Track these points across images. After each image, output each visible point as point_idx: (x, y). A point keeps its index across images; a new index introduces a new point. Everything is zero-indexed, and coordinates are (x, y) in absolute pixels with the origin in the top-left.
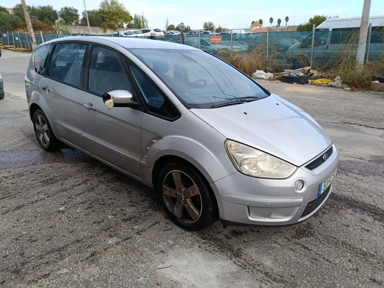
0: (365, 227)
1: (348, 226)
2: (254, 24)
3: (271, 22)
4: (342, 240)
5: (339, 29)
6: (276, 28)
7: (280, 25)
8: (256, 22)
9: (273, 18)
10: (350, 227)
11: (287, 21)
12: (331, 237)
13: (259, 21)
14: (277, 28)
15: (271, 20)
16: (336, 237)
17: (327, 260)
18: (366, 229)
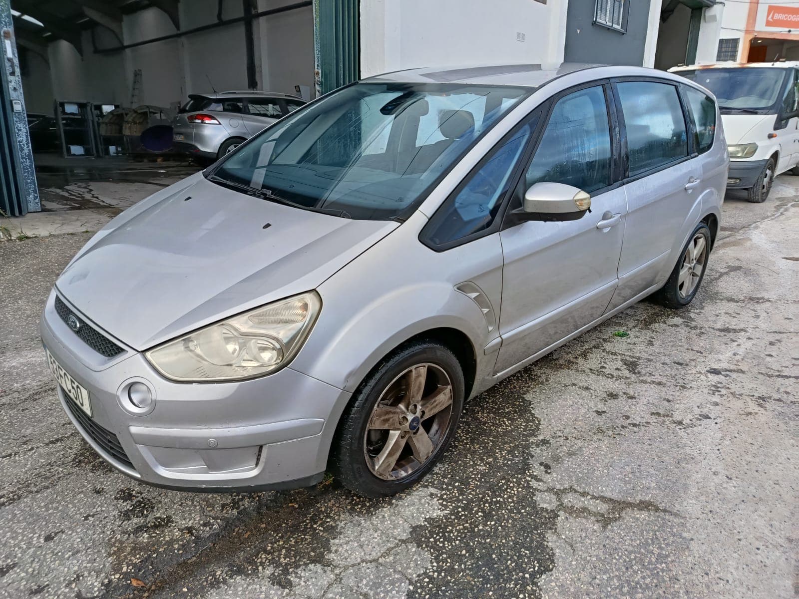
0: (16, 573)
1: (48, 538)
4: (25, 500)
10: (42, 540)
12: (46, 488)
16: (39, 496)
17: (10, 455)
18: (7, 571)
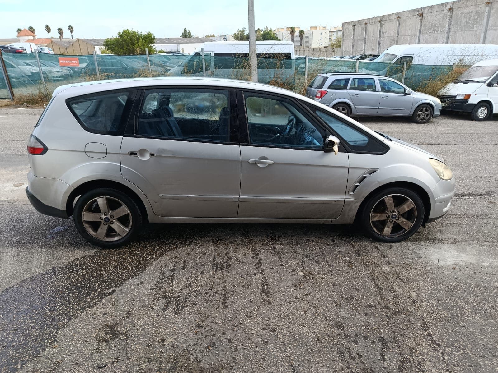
2: (22, 33)
3: (49, 32)
5: (231, 54)
6: (59, 40)
7: (62, 36)
8: (25, 30)
9: (49, 25)
11: (71, 32)
13: (29, 29)
14: (61, 40)
15: (48, 29)
